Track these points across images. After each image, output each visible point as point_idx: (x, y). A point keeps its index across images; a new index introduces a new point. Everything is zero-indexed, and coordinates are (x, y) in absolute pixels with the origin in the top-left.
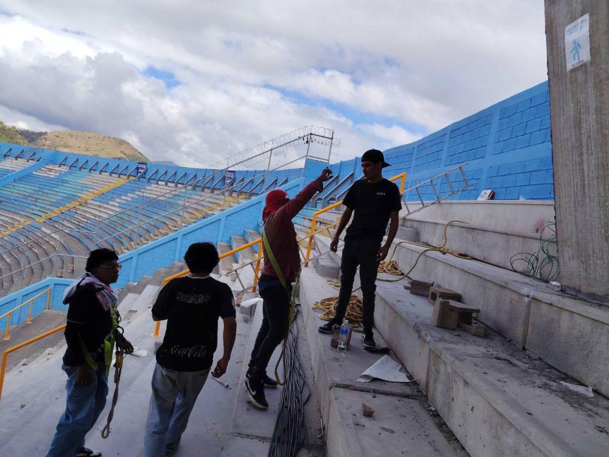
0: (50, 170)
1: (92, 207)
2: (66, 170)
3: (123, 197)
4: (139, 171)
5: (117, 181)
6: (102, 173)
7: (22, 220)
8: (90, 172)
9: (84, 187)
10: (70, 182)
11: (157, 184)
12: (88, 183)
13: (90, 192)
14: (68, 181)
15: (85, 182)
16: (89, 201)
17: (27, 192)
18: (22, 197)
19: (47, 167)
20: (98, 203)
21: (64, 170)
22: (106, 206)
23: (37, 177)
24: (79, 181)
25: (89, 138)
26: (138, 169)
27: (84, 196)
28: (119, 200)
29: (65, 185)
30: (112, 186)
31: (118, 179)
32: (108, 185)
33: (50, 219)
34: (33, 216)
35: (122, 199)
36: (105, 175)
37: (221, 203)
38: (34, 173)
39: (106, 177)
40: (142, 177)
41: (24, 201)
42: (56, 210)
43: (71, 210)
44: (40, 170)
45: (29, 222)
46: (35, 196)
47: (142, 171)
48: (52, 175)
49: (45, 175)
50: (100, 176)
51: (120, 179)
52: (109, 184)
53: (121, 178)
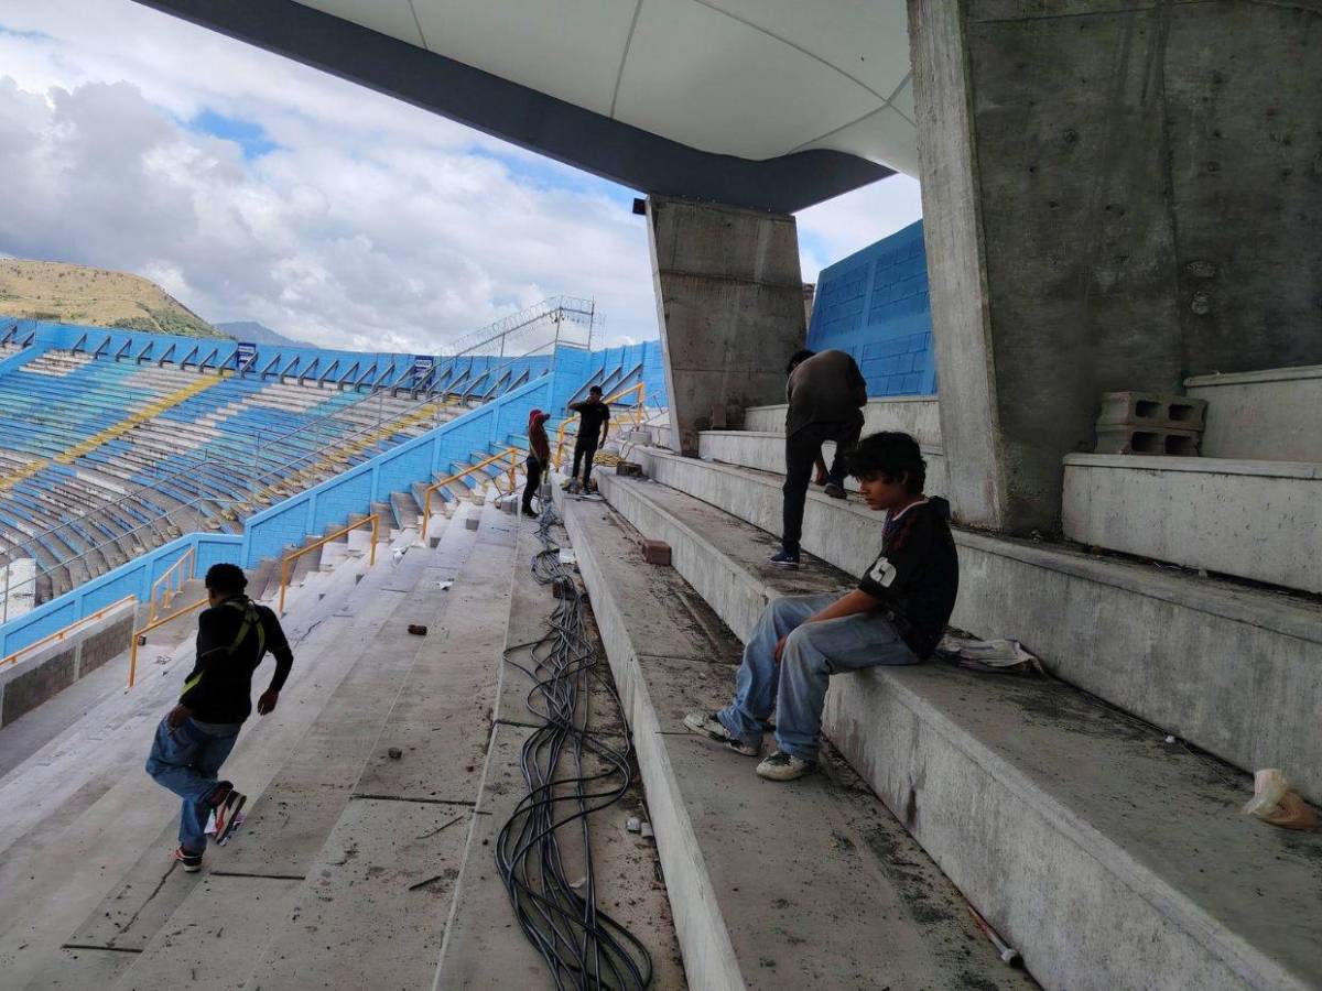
0: (55, 363)
1: (162, 430)
2: (87, 362)
3: (220, 411)
4: (242, 358)
5: (198, 382)
6: (165, 365)
7: (29, 461)
8: (139, 363)
9: (135, 395)
10: (102, 385)
11: (283, 382)
12: (139, 385)
13: (150, 403)
14: (99, 383)
15: (133, 384)
16: (152, 421)
17: (16, 408)
18: (11, 417)
19: (45, 356)
20: (173, 424)
21: (83, 361)
22: (189, 428)
23: (29, 376)
24: (122, 382)
25: (61, 275)
26: (238, 354)
27: (141, 412)
28: (214, 417)
29: (93, 390)
30: (192, 390)
31: (199, 376)
32: (185, 389)
33: (84, 456)
34: (47, 454)
35: (220, 415)
36: (171, 370)
37: (416, 413)
38: (22, 369)
39: (173, 372)
40: (247, 370)
41: (17, 425)
42: (89, 439)
43: (121, 438)
44: (33, 362)
45: (44, 464)
46: (37, 415)
47: (249, 359)
48: (62, 372)
49: (47, 372)
50: (161, 370)
51: (204, 376)
52: (184, 386)
53: (207, 374)
